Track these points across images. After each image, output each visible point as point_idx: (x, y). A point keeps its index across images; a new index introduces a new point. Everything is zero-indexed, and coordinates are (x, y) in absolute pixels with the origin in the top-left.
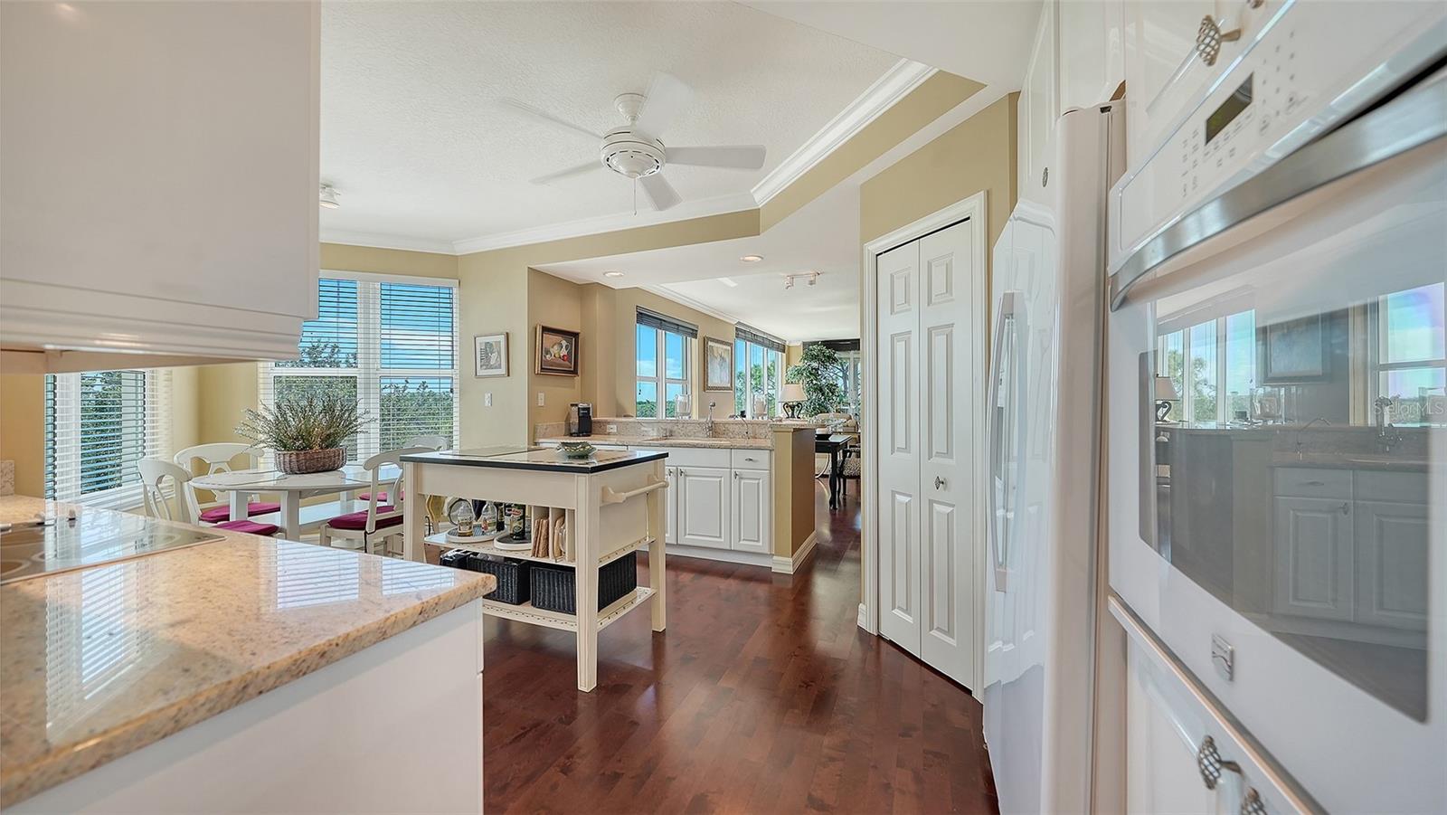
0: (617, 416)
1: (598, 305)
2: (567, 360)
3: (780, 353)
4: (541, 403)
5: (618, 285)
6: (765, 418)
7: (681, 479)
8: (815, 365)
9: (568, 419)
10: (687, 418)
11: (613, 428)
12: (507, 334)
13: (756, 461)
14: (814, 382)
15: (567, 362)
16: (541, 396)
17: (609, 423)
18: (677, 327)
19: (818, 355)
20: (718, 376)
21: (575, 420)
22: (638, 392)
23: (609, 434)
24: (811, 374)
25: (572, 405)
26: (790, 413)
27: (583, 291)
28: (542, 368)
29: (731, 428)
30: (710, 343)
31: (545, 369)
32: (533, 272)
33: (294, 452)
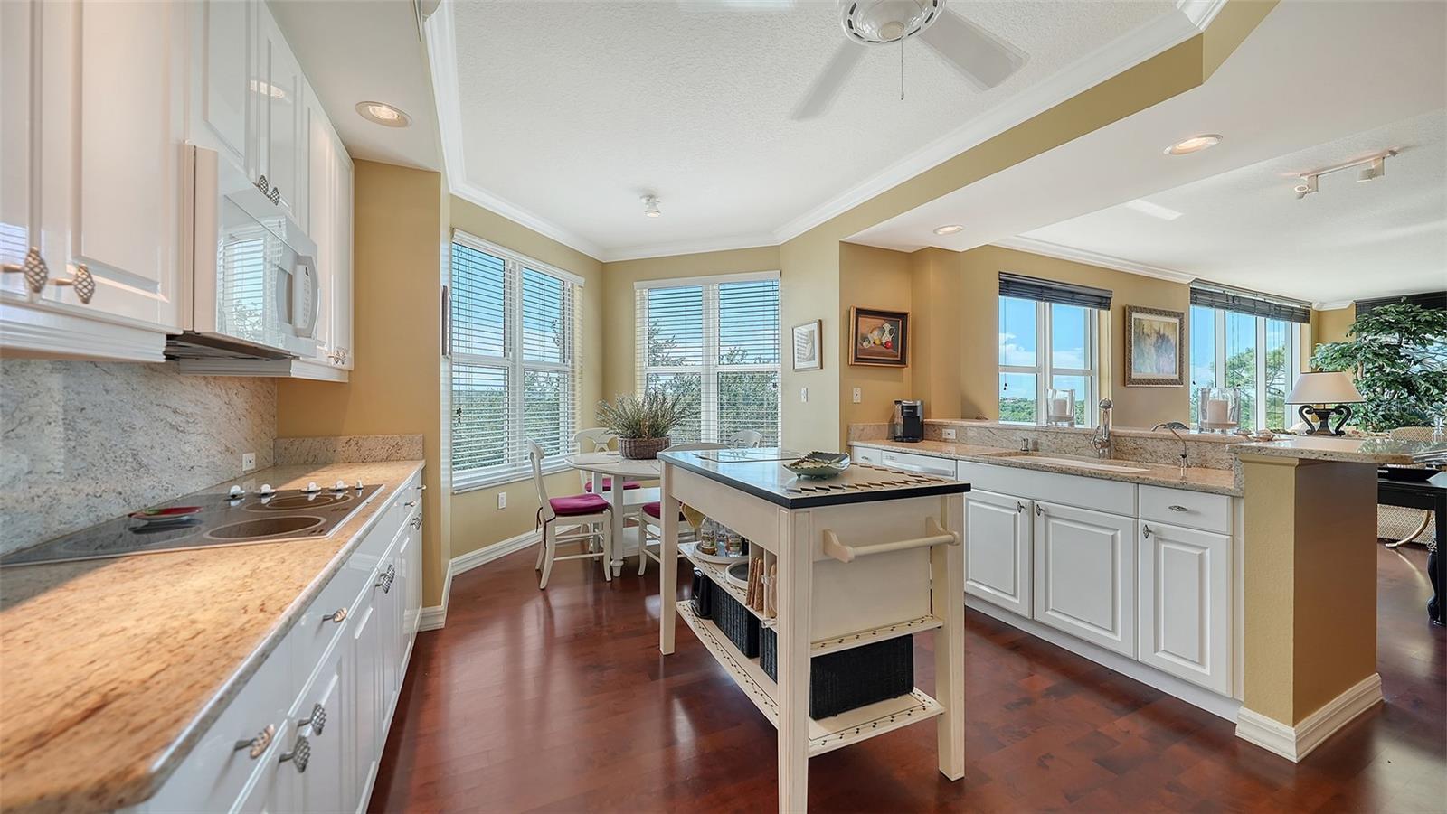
0: (963, 418)
1: (933, 277)
2: (892, 347)
3: (1297, 325)
4: (857, 399)
5: (961, 246)
6: (1230, 432)
7: (1040, 520)
8: (1393, 338)
9: (892, 419)
10: (1066, 424)
11: (951, 434)
12: (820, 321)
13: (1196, 513)
14: (1388, 370)
15: (891, 350)
16: (857, 391)
17: (945, 426)
18: (1071, 295)
19: (1398, 322)
20: (1150, 364)
21: (899, 420)
22: (1002, 387)
23: (945, 441)
24: (1376, 354)
25: (897, 402)
26: (1317, 425)
27: (912, 261)
28: (856, 358)
29: (1149, 445)
30: (1135, 315)
31: (860, 358)
32: (847, 247)
33: (627, 440)
